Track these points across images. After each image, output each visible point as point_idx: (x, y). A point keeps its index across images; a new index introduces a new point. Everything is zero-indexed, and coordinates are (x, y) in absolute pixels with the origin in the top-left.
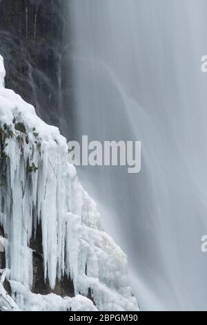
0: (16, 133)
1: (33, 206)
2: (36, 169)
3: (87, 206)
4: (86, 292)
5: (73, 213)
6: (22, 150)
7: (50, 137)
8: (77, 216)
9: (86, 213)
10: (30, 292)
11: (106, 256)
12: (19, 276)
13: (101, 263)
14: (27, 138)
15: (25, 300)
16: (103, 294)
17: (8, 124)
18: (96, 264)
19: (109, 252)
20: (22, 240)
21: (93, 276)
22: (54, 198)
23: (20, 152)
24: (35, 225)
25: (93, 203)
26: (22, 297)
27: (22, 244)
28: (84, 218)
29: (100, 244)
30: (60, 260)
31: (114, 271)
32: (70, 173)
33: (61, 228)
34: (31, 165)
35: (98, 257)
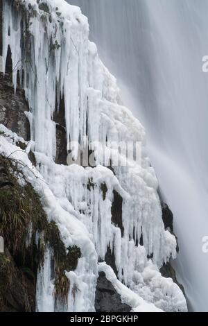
0: (40, 12)
1: (57, 81)
2: (59, 46)
3: (108, 82)
5: (94, 88)
6: (46, 29)
7: (72, 16)
8: (98, 91)
9: (106, 89)
10: (54, 163)
11: (125, 128)
12: (43, 148)
13: (121, 136)
14: (50, 17)
15: (49, 170)
17: (32, 4)
18: (116, 137)
19: (128, 125)
20: (46, 113)
22: (76, 74)
23: (43, 31)
24: (58, 100)
25: (113, 79)
26: (46, 167)
27: (46, 118)
28: (105, 93)
29: (120, 118)
30: (82, 132)
32: (91, 50)
33: (82, 103)
34: (54, 43)
35: (118, 130)
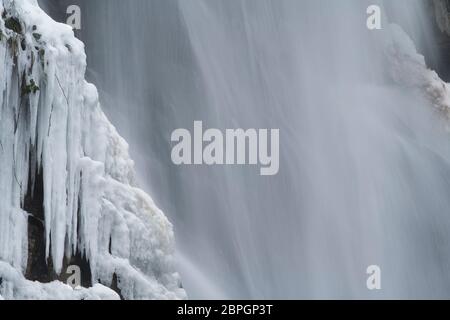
0: (7, 33)
1: (31, 145)
2: (36, 89)
3: (115, 149)
4: (110, 280)
5: (93, 158)
6: (15, 60)
7: (59, 40)
8: (98, 163)
9: (112, 159)
10: (24, 279)
11: (141, 225)
12: (6, 253)
13: (135, 237)
14: (23, 41)
15: (15, 290)
16: (135, 283)
18: (126, 238)
19: (146, 219)
20: (13, 197)
21: (121, 255)
22: (63, 134)
23: (11, 63)
24: (33, 176)
25: (124, 144)
26: (11, 285)
27: (13, 204)
28: (109, 167)
29: (133, 207)
30: (70, 230)
31: (153, 248)
32: (89, 96)
33: (72, 181)
34: (28, 83)
35: (129, 226)
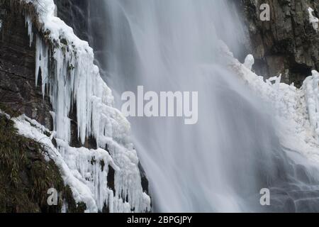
0: (61, 45)
1: (71, 91)
2: (73, 68)
3: (106, 92)
4: (104, 147)
5: (97, 96)
6: (65, 56)
7: (82, 48)
8: (99, 98)
9: (105, 97)
10: (69, 146)
11: (117, 123)
12: (62, 136)
13: (114, 128)
14: (68, 48)
15: (65, 151)
16: (115, 147)
17: (56, 39)
18: (111, 129)
19: (119, 121)
20: (64, 113)
21: (109, 136)
22: (84, 87)
23: (63, 57)
24: (72, 104)
25: (109, 90)
26: (64, 149)
27: (64, 115)
28: (104, 100)
29: (114, 116)
30: (88, 126)
31: (122, 133)
32: (95, 70)
33: (88, 106)
34: (70, 65)
35: (112, 124)
